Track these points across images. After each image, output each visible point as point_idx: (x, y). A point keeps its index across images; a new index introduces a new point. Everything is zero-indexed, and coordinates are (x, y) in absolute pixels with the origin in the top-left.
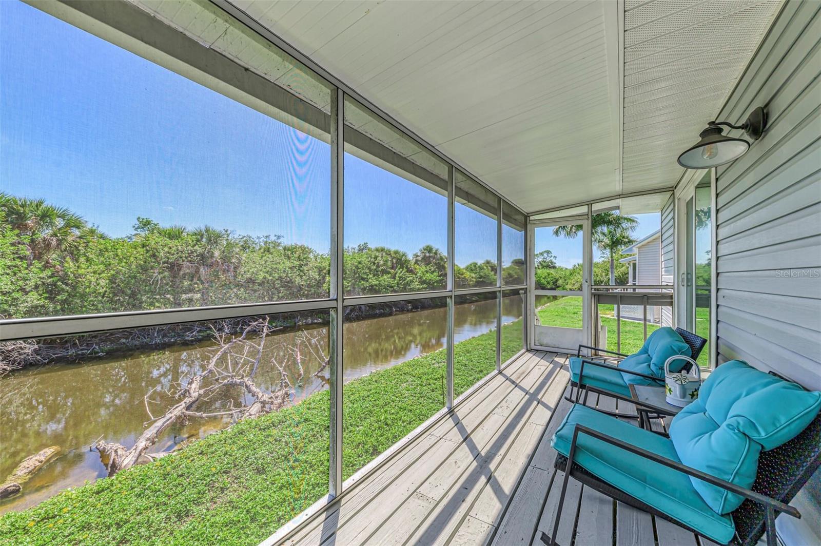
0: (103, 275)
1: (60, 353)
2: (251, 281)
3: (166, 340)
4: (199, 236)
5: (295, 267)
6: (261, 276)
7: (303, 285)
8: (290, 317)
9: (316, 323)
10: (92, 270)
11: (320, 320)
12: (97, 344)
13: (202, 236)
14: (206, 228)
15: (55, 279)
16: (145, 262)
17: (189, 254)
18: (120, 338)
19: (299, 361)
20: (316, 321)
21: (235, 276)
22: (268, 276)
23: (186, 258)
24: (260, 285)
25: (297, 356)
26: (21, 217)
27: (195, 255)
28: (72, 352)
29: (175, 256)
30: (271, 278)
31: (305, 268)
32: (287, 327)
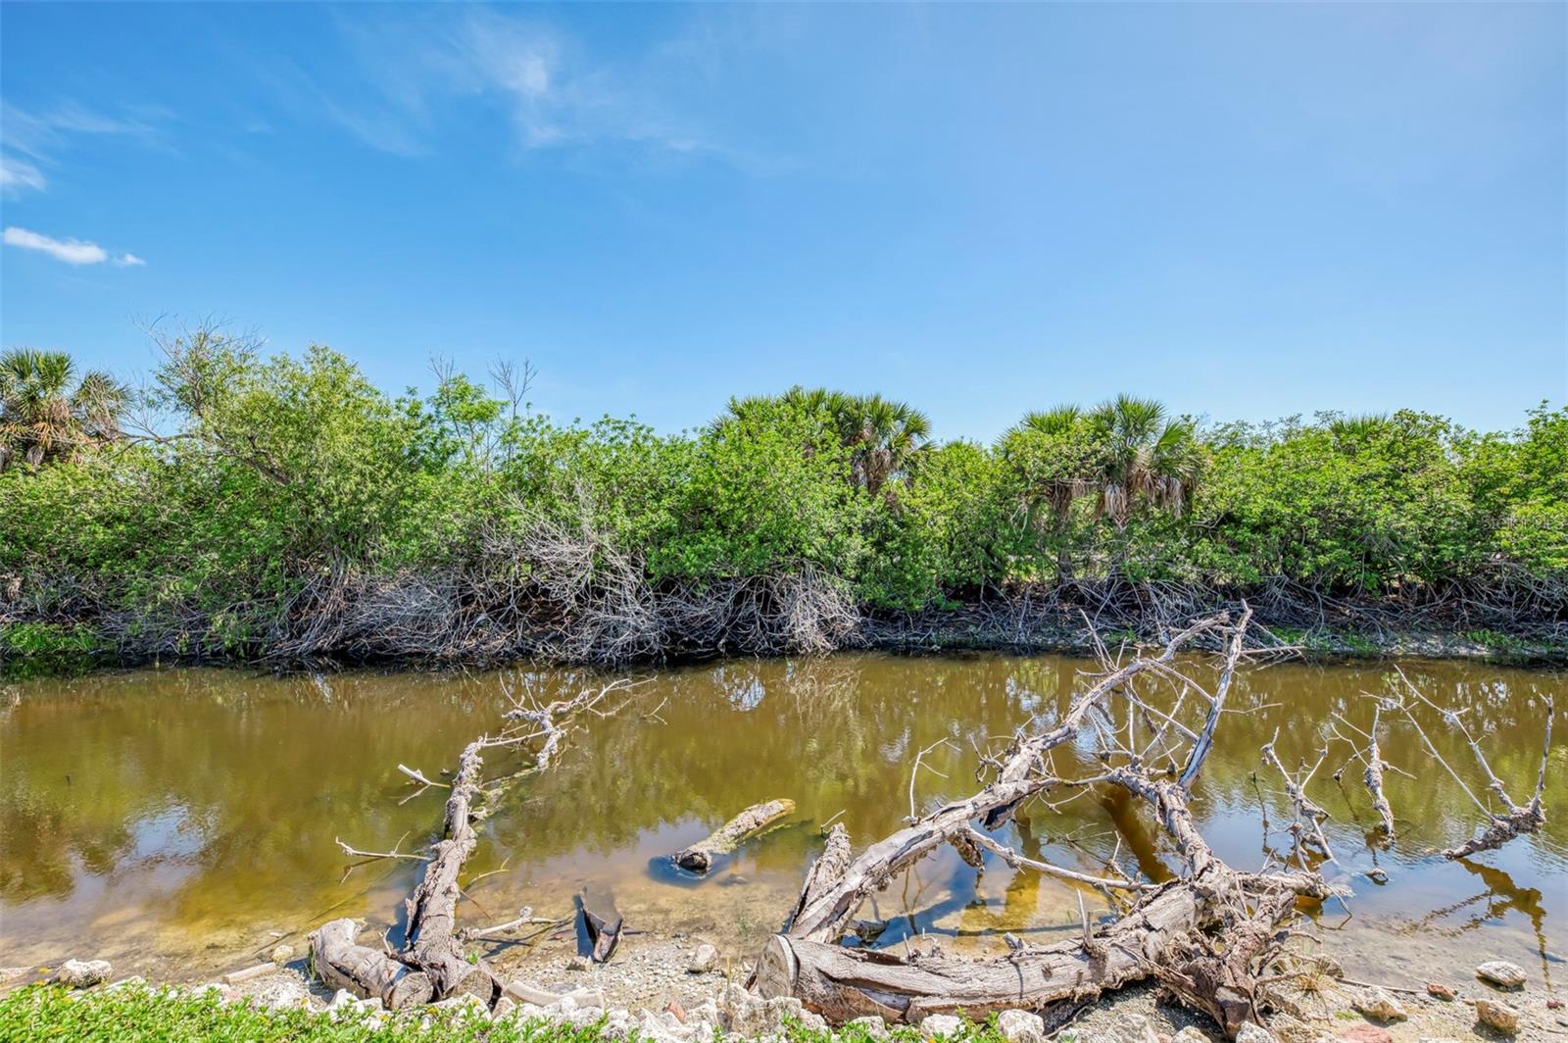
0: (943, 507)
1: (888, 634)
2: (1229, 518)
3: (1039, 639)
4: (1103, 423)
5: (1375, 477)
6: (1256, 509)
7: (1404, 530)
8: (1357, 627)
9: (1464, 658)
10: (928, 500)
11: (1483, 651)
12: (936, 629)
13: (1111, 421)
14: (1122, 402)
15: (884, 515)
16: (1005, 482)
17: (1080, 460)
18: (967, 624)
19: (1377, 777)
20: (1463, 651)
21: (1188, 509)
22: (1278, 506)
23: (1076, 470)
24: (1255, 529)
25: (1368, 757)
26: (856, 424)
27: (1094, 461)
28: (902, 636)
29: (1056, 467)
30: (1288, 511)
31: (1416, 481)
32: (1348, 656)
